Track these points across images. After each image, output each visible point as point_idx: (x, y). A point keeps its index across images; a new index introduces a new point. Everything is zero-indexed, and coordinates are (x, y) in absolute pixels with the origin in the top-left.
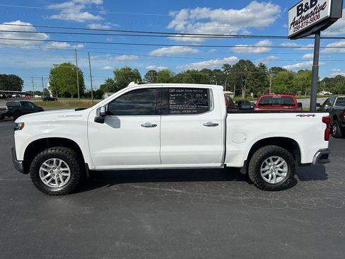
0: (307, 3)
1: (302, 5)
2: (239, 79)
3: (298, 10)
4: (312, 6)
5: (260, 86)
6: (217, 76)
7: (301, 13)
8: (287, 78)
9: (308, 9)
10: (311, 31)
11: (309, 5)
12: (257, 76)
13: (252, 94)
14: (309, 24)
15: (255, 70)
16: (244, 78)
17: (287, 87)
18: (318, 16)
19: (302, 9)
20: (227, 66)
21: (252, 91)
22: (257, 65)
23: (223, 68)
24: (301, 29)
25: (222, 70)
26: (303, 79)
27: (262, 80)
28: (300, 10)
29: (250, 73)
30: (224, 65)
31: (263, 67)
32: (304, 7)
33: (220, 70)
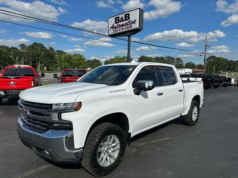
0: (123, 17)
1: (118, 18)
2: (35, 56)
3: (116, 20)
4: (126, 20)
5: (51, 62)
6: (14, 52)
7: (118, 22)
8: (68, 58)
9: (123, 21)
10: (126, 34)
11: (124, 18)
12: (48, 55)
13: (45, 68)
14: (124, 30)
15: (46, 51)
16: (38, 56)
17: (69, 64)
18: (131, 27)
19: (118, 20)
20: (22, 46)
21: (45, 66)
22: (47, 48)
23: (19, 46)
24: (118, 32)
25: (19, 48)
26: (77, 60)
27: (52, 58)
28: (117, 20)
29: (43, 53)
30: (21, 44)
31: (52, 49)
32: (120, 19)
33: (16, 48)
